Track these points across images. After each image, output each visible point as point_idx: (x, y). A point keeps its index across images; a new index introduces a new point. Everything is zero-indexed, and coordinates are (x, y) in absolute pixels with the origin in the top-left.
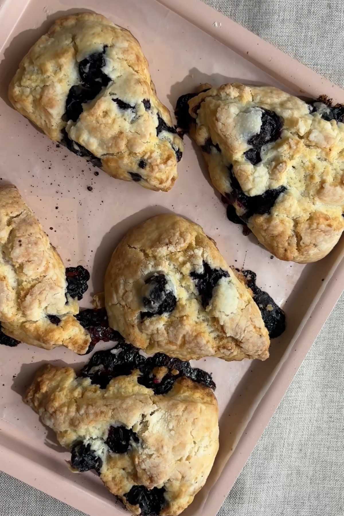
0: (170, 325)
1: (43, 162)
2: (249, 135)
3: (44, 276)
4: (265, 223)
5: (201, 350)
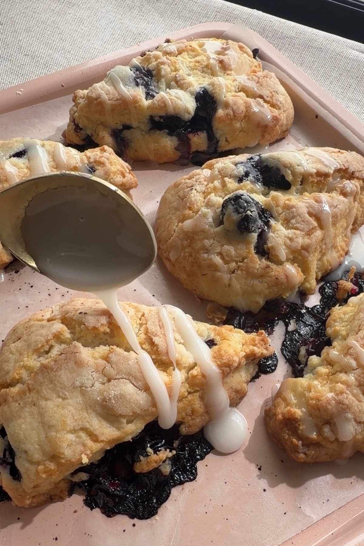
0: (287, 223)
1: (20, 289)
2: (132, 81)
3: (143, 315)
4: (226, 109)
5: (336, 207)
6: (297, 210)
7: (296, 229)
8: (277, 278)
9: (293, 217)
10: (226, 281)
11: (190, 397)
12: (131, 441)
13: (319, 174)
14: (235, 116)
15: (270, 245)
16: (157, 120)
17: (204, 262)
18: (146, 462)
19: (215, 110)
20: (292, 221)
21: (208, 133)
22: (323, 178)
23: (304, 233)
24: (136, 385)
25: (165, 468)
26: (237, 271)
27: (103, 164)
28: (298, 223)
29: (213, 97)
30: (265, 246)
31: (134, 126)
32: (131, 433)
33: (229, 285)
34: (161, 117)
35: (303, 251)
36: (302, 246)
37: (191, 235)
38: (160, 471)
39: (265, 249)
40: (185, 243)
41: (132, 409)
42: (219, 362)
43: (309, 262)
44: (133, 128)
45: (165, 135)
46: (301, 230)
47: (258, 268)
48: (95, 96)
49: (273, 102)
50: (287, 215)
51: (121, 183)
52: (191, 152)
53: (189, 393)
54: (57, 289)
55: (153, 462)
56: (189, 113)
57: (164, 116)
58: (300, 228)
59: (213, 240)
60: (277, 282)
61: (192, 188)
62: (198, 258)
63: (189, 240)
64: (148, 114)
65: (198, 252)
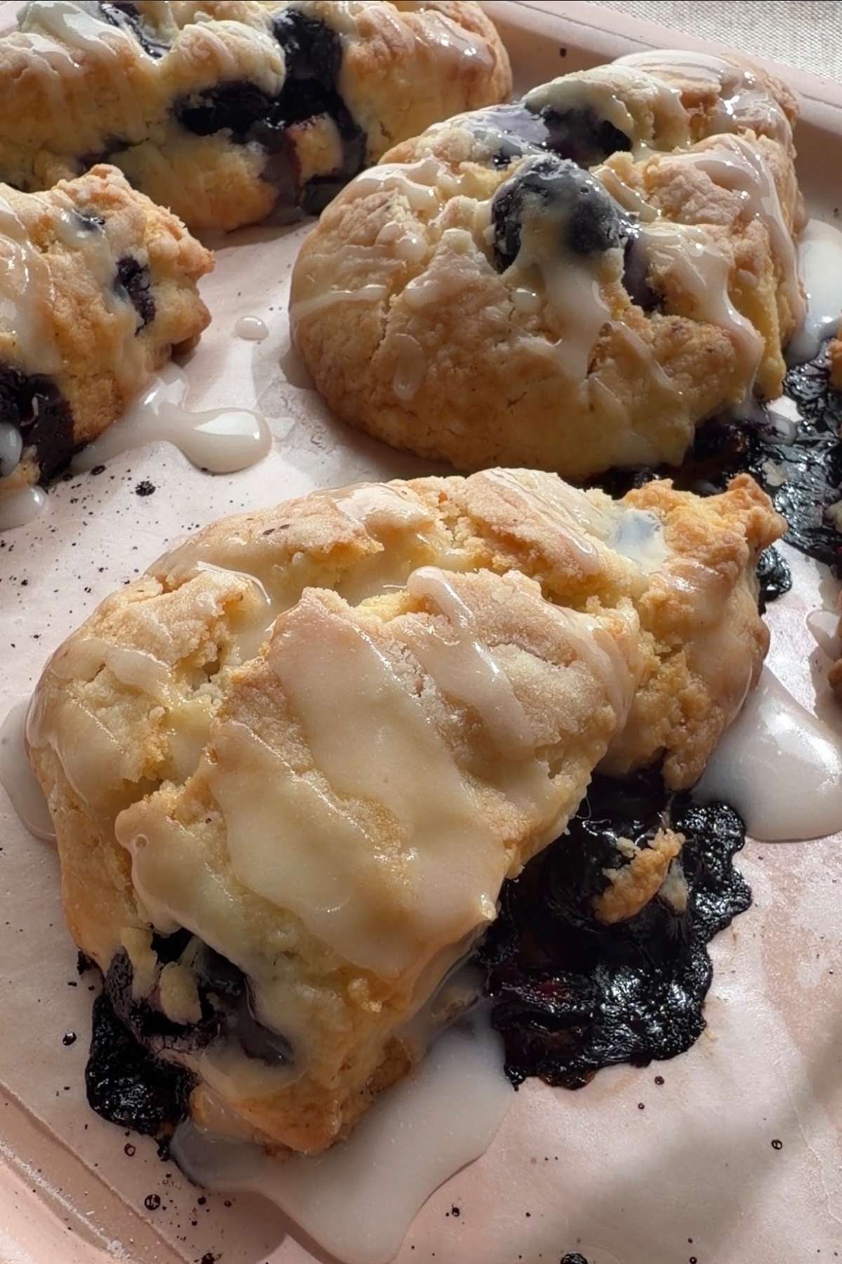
3: (443, 497)
4: (368, 41)
6: (687, 178)
7: (705, 220)
8: (710, 351)
9: (687, 197)
10: (583, 396)
11: (667, 670)
12: (567, 832)
13: (689, 100)
14: (394, 54)
15: (661, 270)
16: (196, 106)
17: (503, 367)
18: (631, 881)
19: (337, 51)
20: (688, 205)
21: (334, 116)
22: (702, 108)
23: (726, 227)
24: (539, 653)
25: (674, 888)
26: (602, 360)
27: (120, 202)
28: (703, 207)
29: (323, 22)
30: (650, 279)
31: (136, 139)
32: (566, 806)
33: (592, 408)
34: (205, 93)
35: (741, 271)
36: (736, 260)
37: (443, 309)
38: (665, 902)
39: (652, 286)
40: (431, 337)
41: (558, 722)
42: (701, 554)
43: (761, 300)
44: (132, 144)
45: (226, 145)
46: (718, 223)
47: (653, 337)
48: (10, 66)
49: (463, 18)
50: (666, 197)
51: (178, 252)
52: (302, 183)
53: (664, 657)
54: (101, 570)
55: (653, 870)
56: (275, 71)
57: (214, 90)
58: (715, 218)
59: (507, 301)
60: (713, 362)
61: (388, 204)
62: (484, 361)
63: (440, 326)
64: (166, 93)
65: (478, 345)
